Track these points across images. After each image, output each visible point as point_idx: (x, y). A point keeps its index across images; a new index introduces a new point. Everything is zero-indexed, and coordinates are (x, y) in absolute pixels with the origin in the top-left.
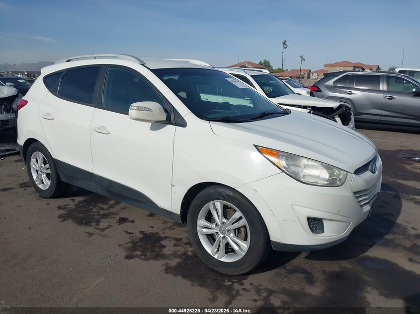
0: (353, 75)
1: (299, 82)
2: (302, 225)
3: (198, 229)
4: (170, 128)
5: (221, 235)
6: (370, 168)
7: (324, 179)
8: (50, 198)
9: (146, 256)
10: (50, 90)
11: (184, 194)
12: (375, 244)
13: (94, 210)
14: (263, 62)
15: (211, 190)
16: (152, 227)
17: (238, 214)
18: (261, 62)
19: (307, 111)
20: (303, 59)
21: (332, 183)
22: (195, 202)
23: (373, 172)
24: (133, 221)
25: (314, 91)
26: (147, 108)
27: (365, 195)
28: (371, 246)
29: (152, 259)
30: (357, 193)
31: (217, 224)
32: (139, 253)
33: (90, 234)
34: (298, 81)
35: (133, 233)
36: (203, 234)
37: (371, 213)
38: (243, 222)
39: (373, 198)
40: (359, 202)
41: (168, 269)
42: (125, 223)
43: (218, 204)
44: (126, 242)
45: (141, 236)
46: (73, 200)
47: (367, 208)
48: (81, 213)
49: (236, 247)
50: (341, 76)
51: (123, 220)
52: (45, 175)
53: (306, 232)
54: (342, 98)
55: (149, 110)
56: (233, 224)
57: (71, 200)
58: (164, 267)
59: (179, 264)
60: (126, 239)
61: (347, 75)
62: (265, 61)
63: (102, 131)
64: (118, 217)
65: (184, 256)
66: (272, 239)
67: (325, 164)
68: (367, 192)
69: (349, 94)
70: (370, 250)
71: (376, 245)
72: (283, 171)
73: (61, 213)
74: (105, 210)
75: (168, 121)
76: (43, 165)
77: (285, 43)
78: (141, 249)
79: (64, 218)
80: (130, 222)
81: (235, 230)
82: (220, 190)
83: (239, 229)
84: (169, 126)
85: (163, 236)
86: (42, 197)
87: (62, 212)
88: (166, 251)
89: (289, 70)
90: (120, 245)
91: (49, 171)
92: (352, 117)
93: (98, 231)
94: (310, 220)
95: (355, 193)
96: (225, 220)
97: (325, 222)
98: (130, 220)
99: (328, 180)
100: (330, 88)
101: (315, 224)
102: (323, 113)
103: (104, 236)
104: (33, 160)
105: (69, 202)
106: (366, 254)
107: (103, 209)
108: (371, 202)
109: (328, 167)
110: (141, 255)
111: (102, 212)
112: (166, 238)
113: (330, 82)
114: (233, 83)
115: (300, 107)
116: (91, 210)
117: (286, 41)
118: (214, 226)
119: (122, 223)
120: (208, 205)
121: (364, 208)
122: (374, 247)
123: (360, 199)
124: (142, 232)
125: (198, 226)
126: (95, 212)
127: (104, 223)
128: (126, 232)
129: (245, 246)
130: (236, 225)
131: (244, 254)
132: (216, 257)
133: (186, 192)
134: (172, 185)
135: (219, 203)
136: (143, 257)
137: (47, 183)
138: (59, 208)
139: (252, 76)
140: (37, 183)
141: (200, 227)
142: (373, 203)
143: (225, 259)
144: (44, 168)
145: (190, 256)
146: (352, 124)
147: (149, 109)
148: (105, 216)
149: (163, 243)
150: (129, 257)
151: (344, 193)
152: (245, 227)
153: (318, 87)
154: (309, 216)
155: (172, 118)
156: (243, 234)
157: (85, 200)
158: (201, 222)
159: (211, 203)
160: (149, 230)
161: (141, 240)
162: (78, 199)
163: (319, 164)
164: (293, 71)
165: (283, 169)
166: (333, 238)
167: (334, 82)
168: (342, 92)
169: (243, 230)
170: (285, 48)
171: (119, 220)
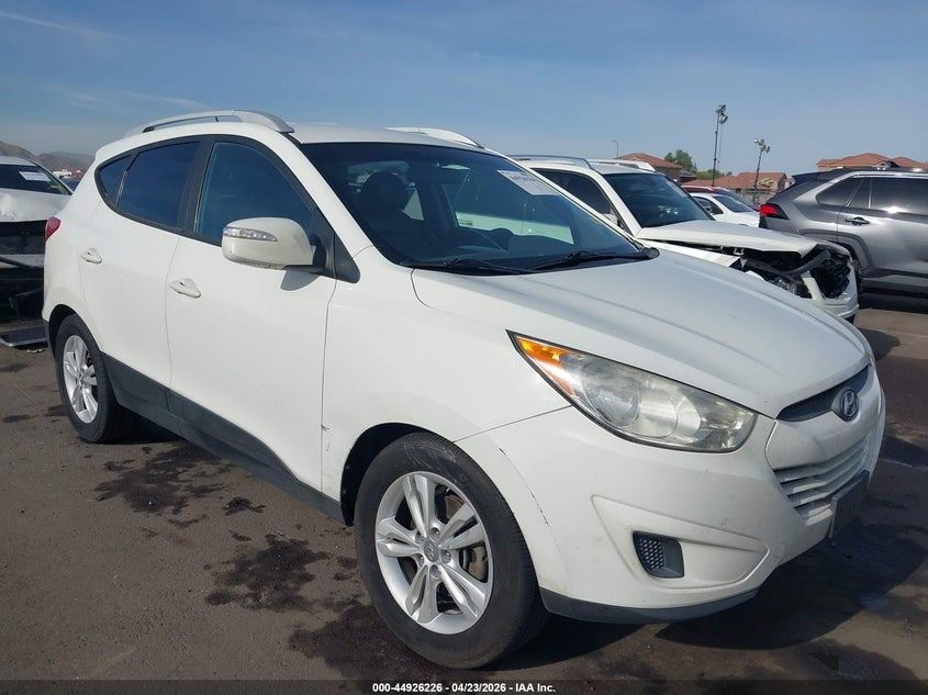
0: (867, 180)
1: (754, 200)
2: (619, 553)
3: (378, 541)
4: (323, 282)
5: (427, 562)
6: (835, 404)
7: (686, 431)
8: (98, 442)
9: (256, 597)
10: (103, 197)
11: (348, 452)
12: (862, 608)
13: (183, 477)
14: (674, 155)
15: (404, 444)
16: (299, 527)
17: (466, 511)
18: (670, 154)
19: (732, 259)
20: (765, 149)
21: (709, 442)
22: (371, 472)
23: (846, 416)
24: (258, 510)
25: (770, 215)
26: (264, 233)
27: (817, 478)
28: (846, 615)
29: (268, 607)
30: (787, 475)
31: (419, 534)
32: (243, 589)
33: (152, 534)
34: (751, 197)
35: (248, 539)
36: (388, 555)
37: (836, 528)
38: (478, 533)
39: (844, 486)
40: (792, 496)
41: (298, 637)
42: (240, 513)
43: (423, 482)
44: (226, 560)
45: (266, 547)
46: (147, 450)
47: (823, 514)
48: (153, 482)
49: (459, 597)
50: (836, 181)
51: (238, 504)
52: (88, 391)
53: (631, 571)
54: (837, 234)
55: (269, 237)
56: (456, 535)
57: (143, 449)
58: (291, 632)
59: (330, 626)
60: (230, 550)
61: (851, 179)
62: (679, 152)
63: (185, 289)
64: (229, 496)
65: (351, 607)
66: (543, 584)
67: (693, 391)
68: (823, 471)
69: (855, 223)
70: (841, 625)
71: (862, 612)
72: (574, 404)
73: (107, 480)
74: (210, 476)
75: (319, 267)
76: (85, 367)
77: (721, 111)
78: (253, 579)
79: (107, 491)
80: (253, 509)
81: (460, 551)
82: (424, 444)
83: (470, 549)
84: (322, 278)
85: (315, 549)
86: (85, 440)
87: (112, 476)
88: (308, 591)
89: (735, 174)
90: (207, 567)
91: (94, 381)
92: (852, 277)
93: (172, 528)
94: (640, 539)
95: (777, 471)
96: (436, 524)
97: (686, 549)
98: (255, 505)
99: (696, 434)
100: (809, 210)
101: (656, 552)
102: (774, 267)
103: (180, 541)
104: (68, 355)
105: (133, 455)
106: (828, 636)
107: (203, 475)
108: (835, 498)
109: (701, 397)
110: (248, 595)
111: (198, 483)
112: (323, 556)
113: (810, 196)
114: (518, 183)
115: (716, 249)
116: (175, 477)
117: (724, 107)
118: (414, 538)
119: (235, 512)
120: (401, 482)
121: (811, 512)
122: (855, 617)
123: (797, 489)
124: (271, 538)
125: (377, 536)
126: (183, 481)
127: (193, 509)
128: (235, 536)
129: (481, 594)
130: (465, 540)
131: (477, 616)
132: (415, 616)
133: (351, 446)
134: (323, 427)
135: (425, 479)
136: (250, 601)
137: (92, 406)
138: (110, 467)
139: (605, 176)
140: (74, 407)
141: (382, 537)
142: (839, 501)
143: (436, 625)
144: (87, 374)
145: (363, 608)
146: (850, 295)
147: (266, 234)
148: (201, 492)
149: (310, 568)
150: (217, 599)
151: (742, 471)
152: (482, 544)
153: (777, 207)
154: (637, 529)
155: (328, 260)
156: (479, 563)
157: (175, 451)
158: (386, 524)
159: (407, 477)
160: (287, 534)
161: (263, 556)
162: (160, 448)
163: (675, 388)
164: (743, 175)
165: (573, 397)
166: (710, 593)
167: (819, 196)
168: (838, 220)
169: (478, 552)
170: (722, 122)
171: (230, 504)
